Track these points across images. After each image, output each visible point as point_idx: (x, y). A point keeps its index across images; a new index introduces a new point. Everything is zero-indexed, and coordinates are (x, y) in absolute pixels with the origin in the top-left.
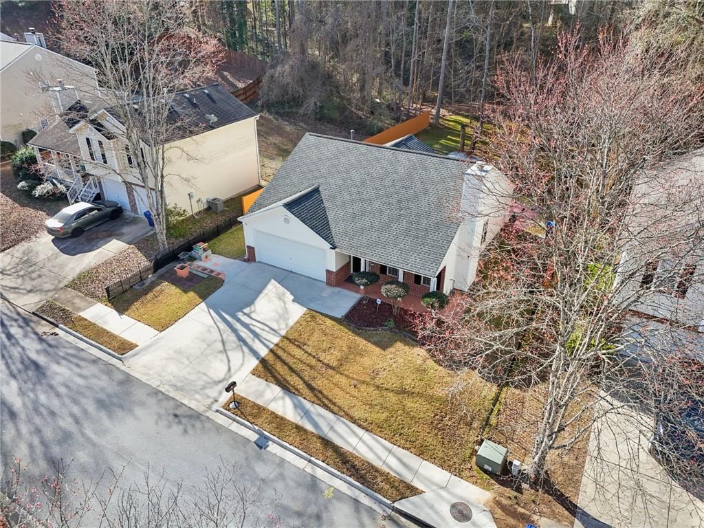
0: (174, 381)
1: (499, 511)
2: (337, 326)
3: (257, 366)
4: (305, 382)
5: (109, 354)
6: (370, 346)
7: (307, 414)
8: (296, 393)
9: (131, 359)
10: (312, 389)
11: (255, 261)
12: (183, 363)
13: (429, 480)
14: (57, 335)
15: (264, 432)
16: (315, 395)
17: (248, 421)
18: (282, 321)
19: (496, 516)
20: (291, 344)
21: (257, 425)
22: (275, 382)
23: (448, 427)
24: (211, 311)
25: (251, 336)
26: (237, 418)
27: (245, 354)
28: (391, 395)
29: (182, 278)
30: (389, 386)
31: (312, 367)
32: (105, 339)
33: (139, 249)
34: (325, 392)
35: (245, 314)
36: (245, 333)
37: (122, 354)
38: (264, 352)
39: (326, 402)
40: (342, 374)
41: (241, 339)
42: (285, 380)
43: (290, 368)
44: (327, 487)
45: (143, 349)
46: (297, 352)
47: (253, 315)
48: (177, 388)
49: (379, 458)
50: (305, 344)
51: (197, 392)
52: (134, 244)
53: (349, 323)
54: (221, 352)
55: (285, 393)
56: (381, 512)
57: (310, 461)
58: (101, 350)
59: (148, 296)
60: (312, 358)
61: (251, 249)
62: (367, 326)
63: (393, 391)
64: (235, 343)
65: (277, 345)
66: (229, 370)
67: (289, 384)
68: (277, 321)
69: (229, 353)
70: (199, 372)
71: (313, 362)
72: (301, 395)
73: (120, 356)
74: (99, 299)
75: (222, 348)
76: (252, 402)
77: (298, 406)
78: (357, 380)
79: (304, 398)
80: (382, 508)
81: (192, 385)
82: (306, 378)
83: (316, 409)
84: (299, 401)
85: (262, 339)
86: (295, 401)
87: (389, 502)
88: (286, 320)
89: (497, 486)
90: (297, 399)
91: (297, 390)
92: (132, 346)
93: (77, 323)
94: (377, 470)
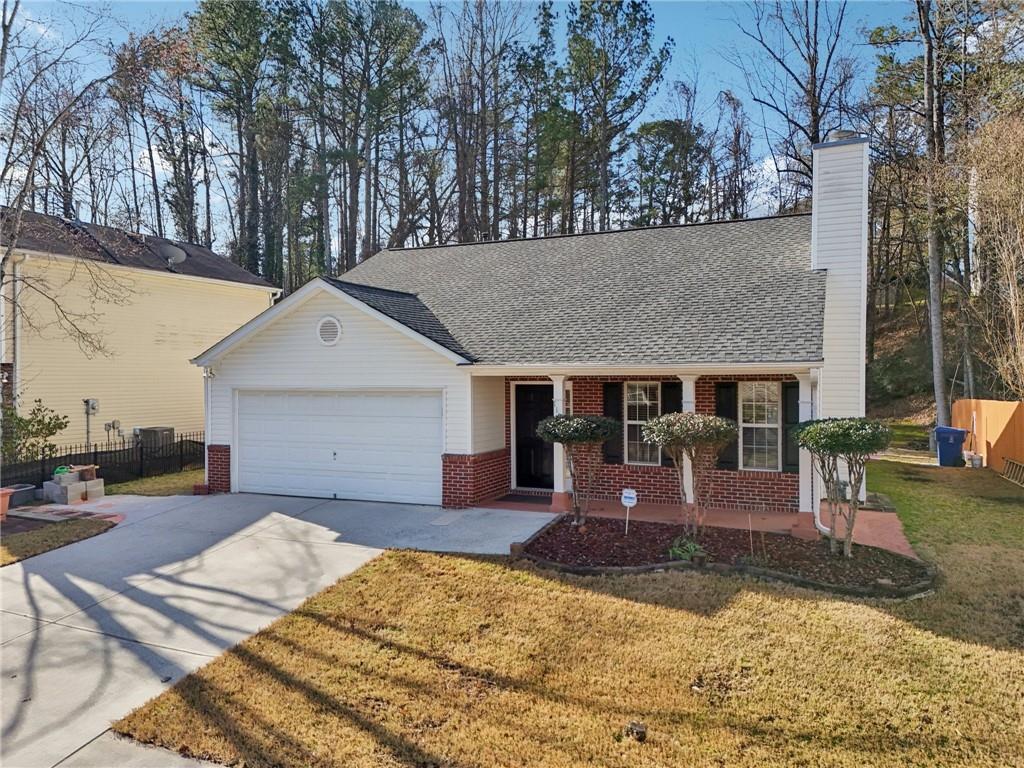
2: (496, 573)
6: (643, 611)
11: (227, 489)
18: (294, 582)
20: (322, 629)
24: (34, 578)
25: (164, 622)
27: (118, 670)
30: (805, 722)
31: (416, 688)
35: (159, 576)
36: (143, 617)
38: (200, 659)
40: (560, 699)
42: (284, 740)
43: (314, 695)
46: (351, 649)
47: (188, 577)
54: (8, 673)
60: (412, 659)
64: (87, 643)
65: (261, 635)
68: (278, 584)
71: (423, 670)
82: (394, 726)
85: (206, 627)
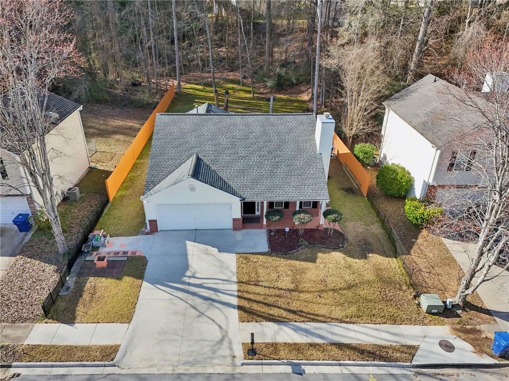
0: (183, 359)
1: (461, 334)
2: (270, 259)
3: (239, 314)
4: (285, 310)
5: (98, 366)
7: (307, 332)
8: (286, 320)
9: (124, 360)
10: (294, 312)
11: (157, 231)
12: (176, 340)
13: (414, 336)
14: (20, 374)
15: (292, 361)
16: (300, 316)
17: (274, 359)
18: (225, 271)
19: (462, 338)
20: (249, 286)
21: (283, 359)
22: (265, 321)
23: (393, 297)
24: (158, 286)
25: (212, 292)
26: (264, 361)
27: (221, 309)
28: (345, 292)
29: (104, 268)
30: (340, 286)
31: (279, 296)
32: (79, 354)
33: (31, 258)
34: (304, 310)
35: (190, 277)
36: (204, 292)
37: (112, 360)
38: (235, 301)
39: (312, 317)
40: (303, 292)
41: (206, 299)
43: (266, 304)
44: (367, 376)
45: (127, 346)
46: (259, 290)
47: (197, 275)
48: (192, 364)
49: (376, 338)
50: (259, 281)
51: (212, 358)
52: (19, 254)
53: (277, 253)
54: (199, 316)
55: (278, 324)
56: (410, 373)
57: (340, 365)
58: (84, 366)
59: (84, 296)
60: (273, 289)
61: (153, 223)
62: (290, 250)
63: (344, 288)
64: (204, 303)
65: (239, 291)
66: (220, 327)
67: (275, 316)
68: (222, 273)
69: (207, 314)
70: (197, 341)
71: (278, 292)
72: (291, 320)
73: (111, 363)
74: (34, 320)
75: (197, 313)
76: (263, 343)
77: (297, 330)
78: (317, 291)
79: (295, 321)
80: (408, 370)
81: (202, 354)
82: (283, 306)
83: (309, 325)
84: (293, 325)
85: (223, 291)
86: (291, 326)
87: (408, 364)
88: (227, 268)
89: (446, 320)
90: (291, 325)
91: (285, 318)
92: (115, 349)
93: (33, 353)
94: (384, 347)
